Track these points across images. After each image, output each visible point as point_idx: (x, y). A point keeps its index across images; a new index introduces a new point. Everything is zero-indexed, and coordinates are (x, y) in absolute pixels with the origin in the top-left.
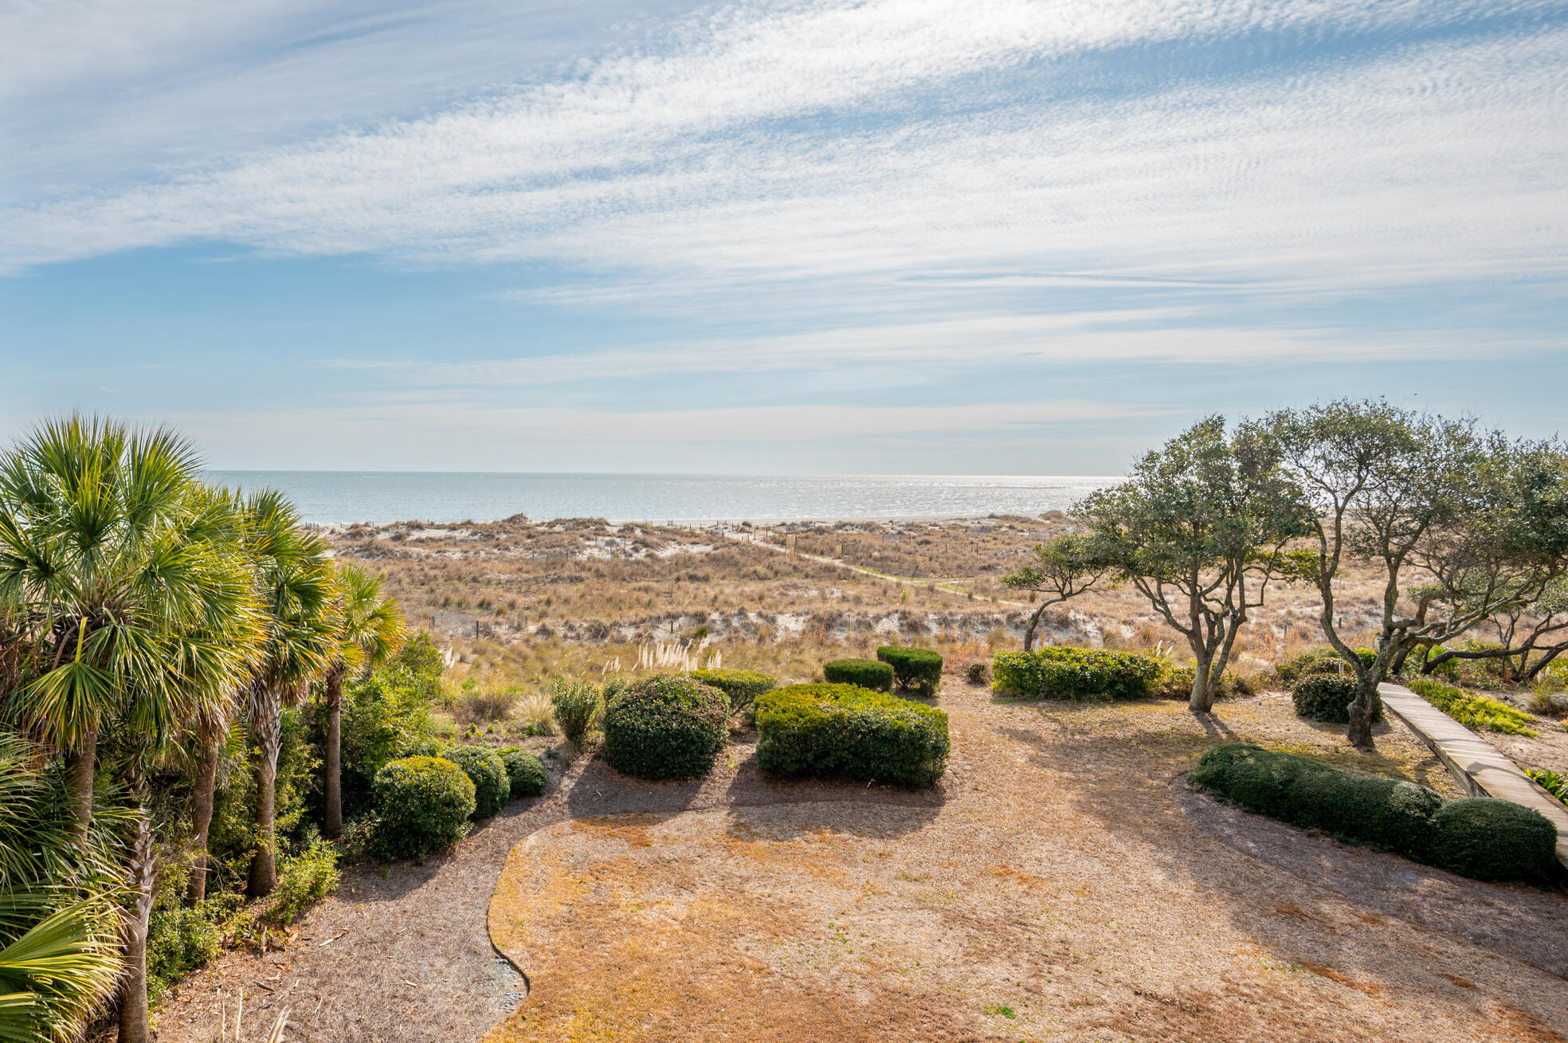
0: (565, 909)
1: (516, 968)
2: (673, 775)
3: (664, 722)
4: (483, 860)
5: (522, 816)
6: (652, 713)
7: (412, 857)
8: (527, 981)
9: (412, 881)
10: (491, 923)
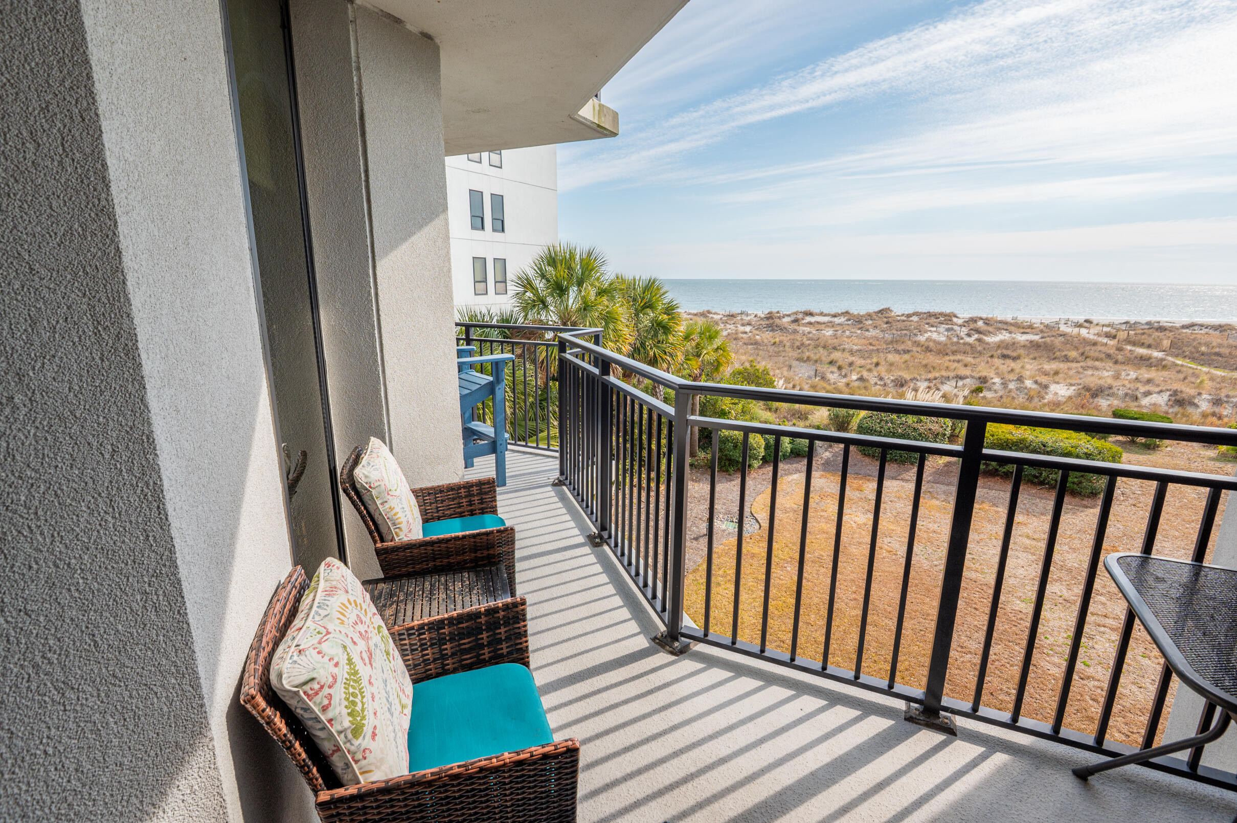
0: (796, 506)
1: (757, 521)
2: (896, 460)
3: (893, 428)
4: (764, 480)
5: (794, 465)
6: (887, 422)
7: (727, 471)
8: (760, 527)
9: (724, 480)
10: (755, 504)
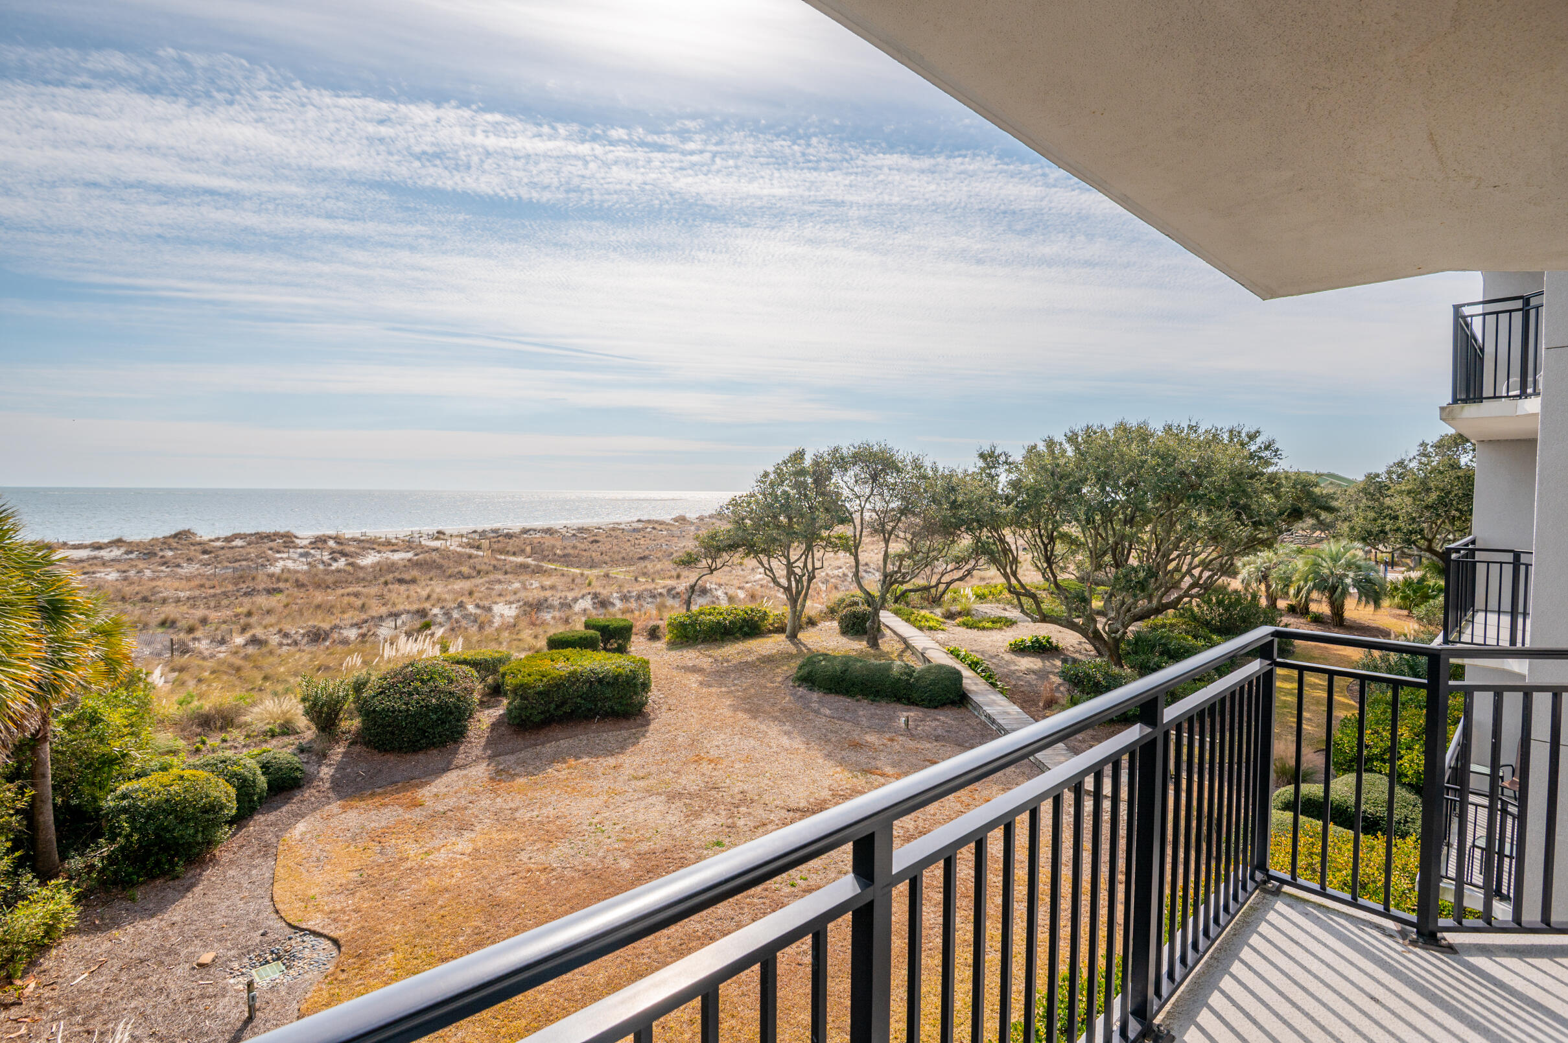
0: (355, 874)
1: (320, 935)
2: (434, 744)
3: (423, 700)
4: (251, 857)
5: (284, 809)
7: (164, 874)
8: (335, 942)
9: (170, 894)
